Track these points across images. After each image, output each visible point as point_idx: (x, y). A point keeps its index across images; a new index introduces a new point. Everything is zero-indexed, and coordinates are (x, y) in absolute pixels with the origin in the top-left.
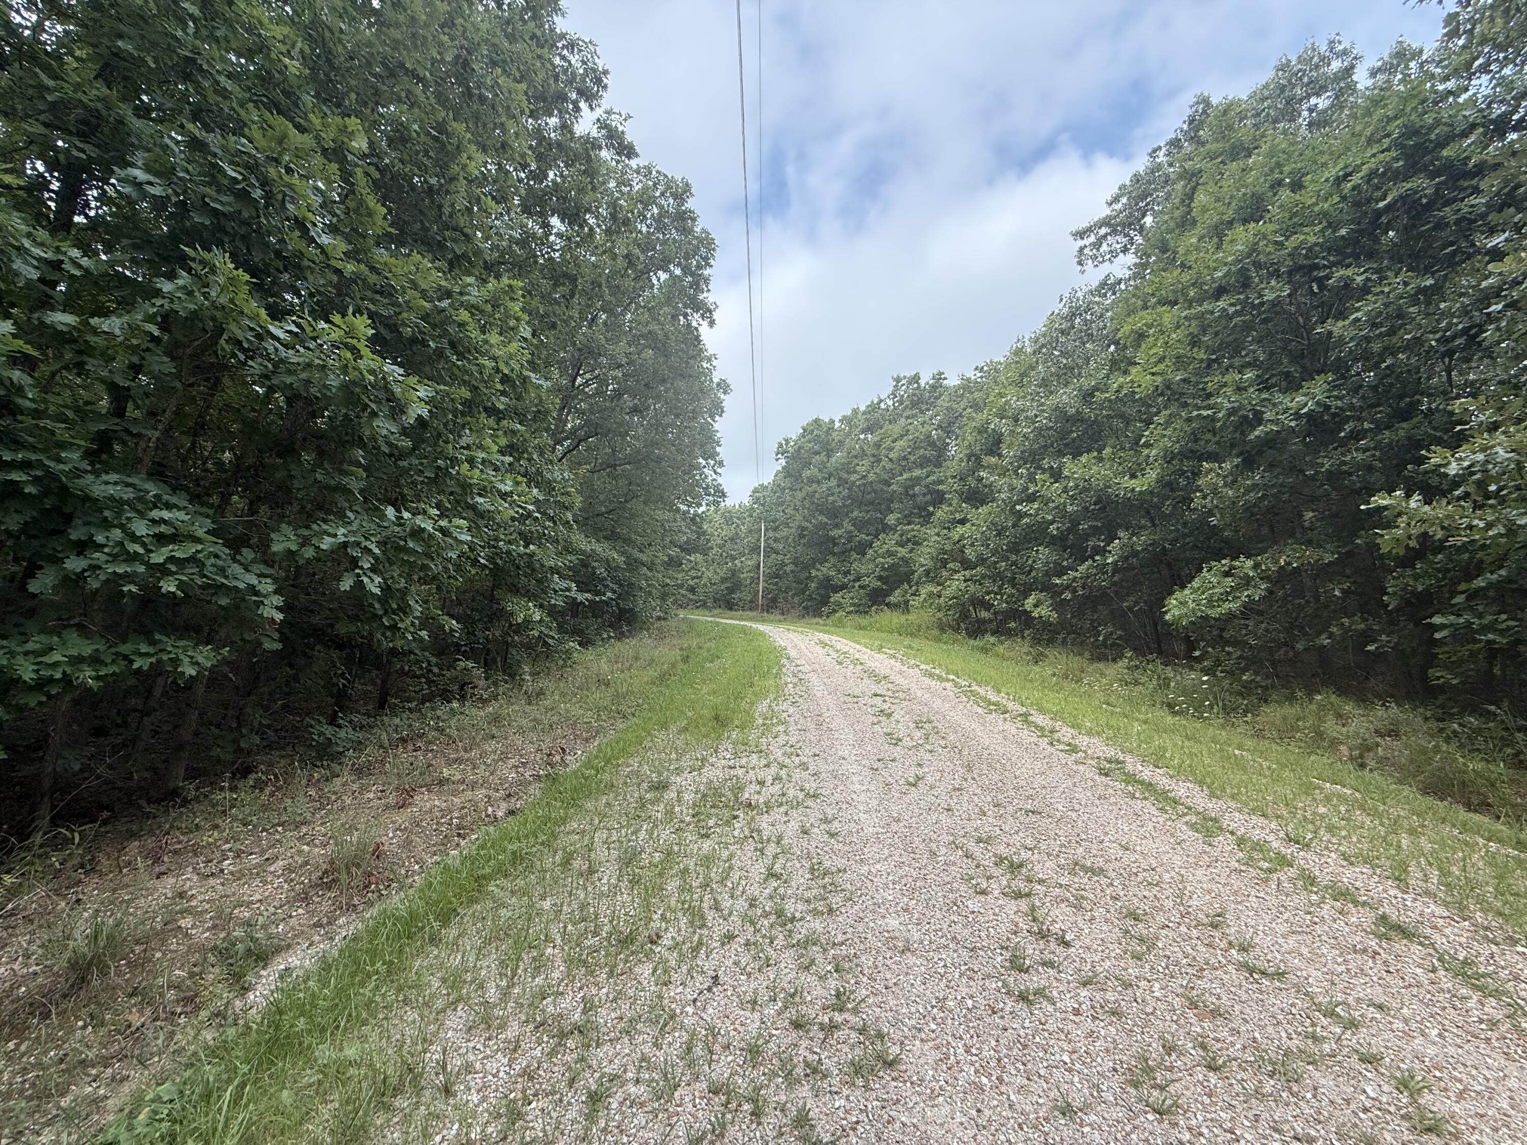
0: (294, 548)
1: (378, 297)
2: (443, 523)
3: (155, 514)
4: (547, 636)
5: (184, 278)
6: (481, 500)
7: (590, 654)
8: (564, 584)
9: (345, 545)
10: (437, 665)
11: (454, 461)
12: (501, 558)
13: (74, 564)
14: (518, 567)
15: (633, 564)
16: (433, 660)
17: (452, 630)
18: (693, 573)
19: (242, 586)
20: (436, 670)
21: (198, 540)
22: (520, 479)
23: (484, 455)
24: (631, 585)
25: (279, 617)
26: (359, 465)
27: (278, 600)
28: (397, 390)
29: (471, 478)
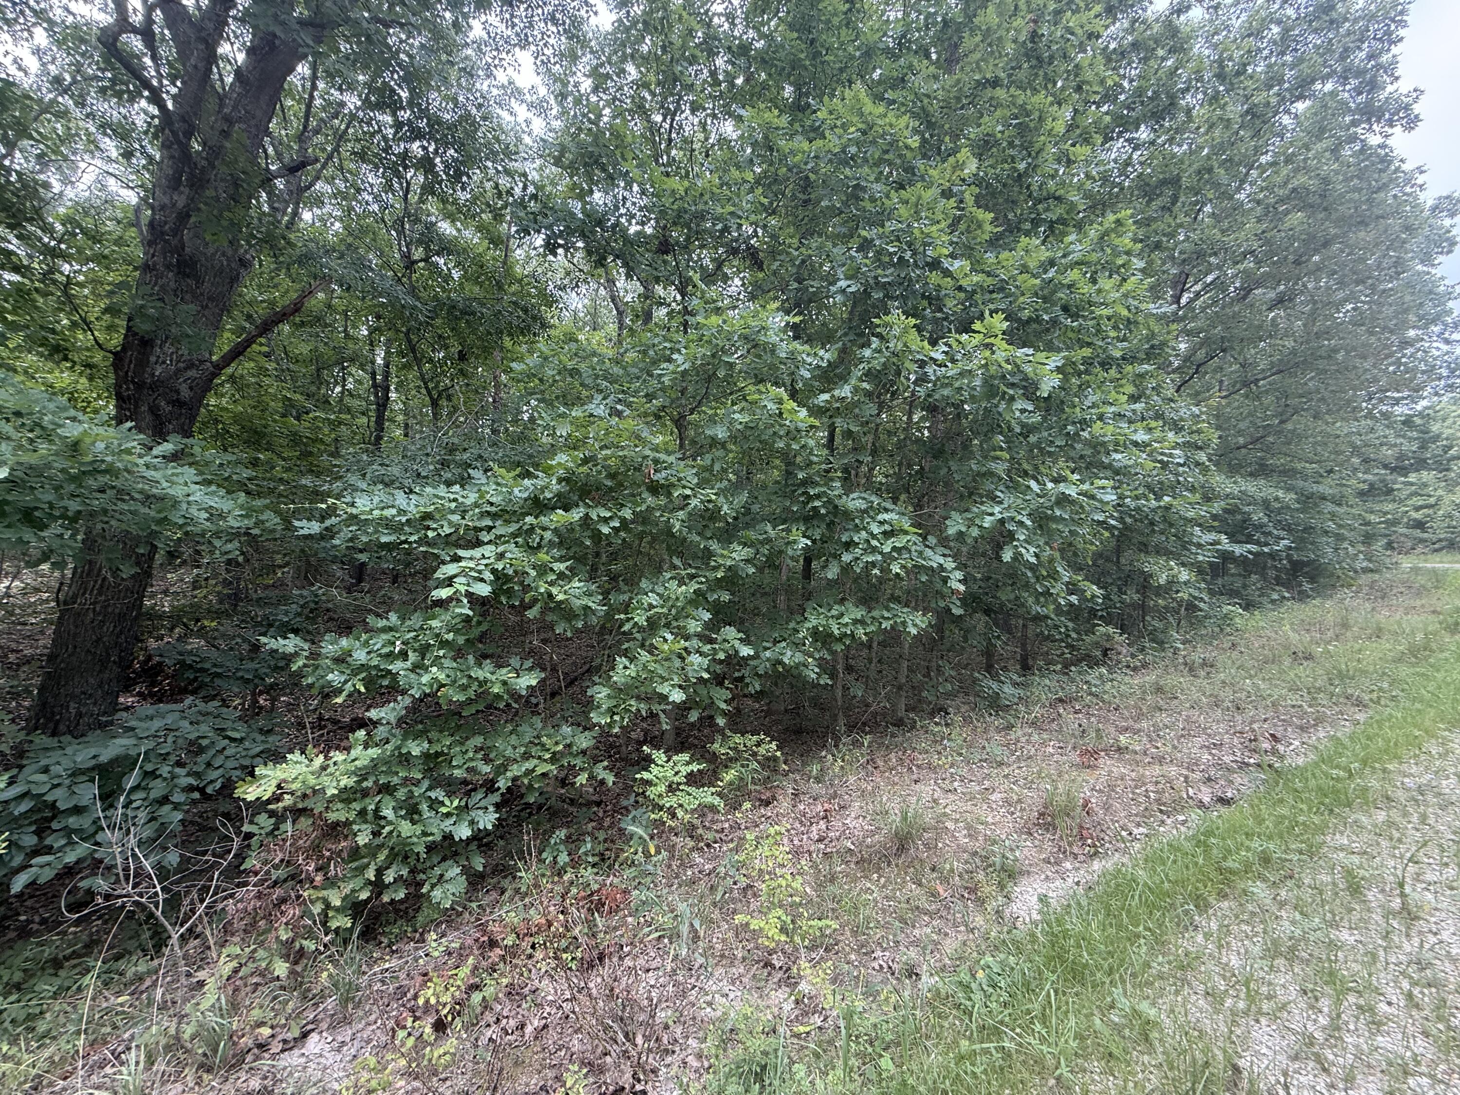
0: (964, 529)
1: (995, 296)
2: (1086, 487)
3: (880, 517)
4: (1195, 598)
5: (875, 343)
6: (1118, 456)
7: (1258, 620)
8: (1211, 537)
9: (1002, 521)
10: (1074, 630)
11: (1085, 423)
12: (1131, 516)
13: (846, 558)
14: (1152, 524)
15: (1308, 501)
16: (1070, 625)
17: (1094, 596)
18: (1418, 501)
19: (935, 565)
20: (1074, 635)
21: (906, 533)
22: (1153, 424)
23: (1112, 409)
24: (1309, 529)
25: (962, 588)
26: (1001, 449)
27: (959, 575)
28: (1028, 369)
29: (1104, 436)
